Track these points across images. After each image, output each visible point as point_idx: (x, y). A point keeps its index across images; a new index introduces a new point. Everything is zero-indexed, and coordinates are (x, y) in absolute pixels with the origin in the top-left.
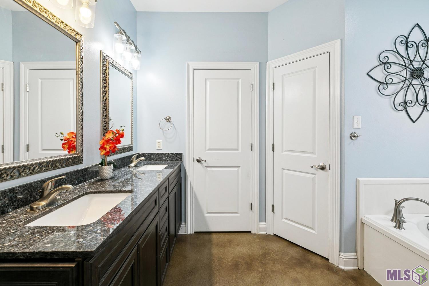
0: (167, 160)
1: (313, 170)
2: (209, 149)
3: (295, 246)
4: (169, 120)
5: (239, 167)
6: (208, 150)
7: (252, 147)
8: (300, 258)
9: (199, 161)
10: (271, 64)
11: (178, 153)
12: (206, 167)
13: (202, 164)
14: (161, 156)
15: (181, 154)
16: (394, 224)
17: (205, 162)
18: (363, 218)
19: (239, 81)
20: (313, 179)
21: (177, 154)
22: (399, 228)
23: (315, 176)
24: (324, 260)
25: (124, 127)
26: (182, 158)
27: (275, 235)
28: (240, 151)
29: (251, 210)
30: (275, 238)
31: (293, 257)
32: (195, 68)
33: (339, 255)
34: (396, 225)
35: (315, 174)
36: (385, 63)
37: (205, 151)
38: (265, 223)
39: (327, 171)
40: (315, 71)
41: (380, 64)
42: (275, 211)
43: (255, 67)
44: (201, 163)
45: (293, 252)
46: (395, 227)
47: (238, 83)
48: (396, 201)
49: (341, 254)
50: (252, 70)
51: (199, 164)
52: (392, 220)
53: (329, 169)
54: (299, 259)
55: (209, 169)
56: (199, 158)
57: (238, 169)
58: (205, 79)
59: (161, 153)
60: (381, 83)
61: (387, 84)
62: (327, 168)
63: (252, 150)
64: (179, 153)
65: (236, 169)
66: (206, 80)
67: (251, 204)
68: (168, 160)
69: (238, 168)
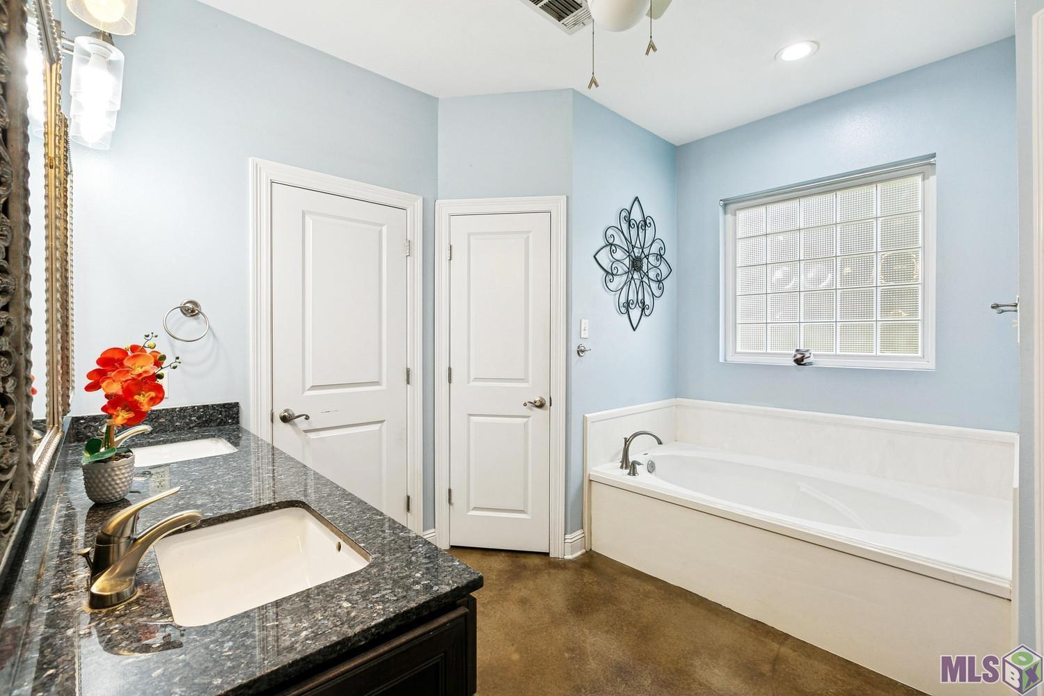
0: (190, 428)
1: (525, 411)
2: (314, 387)
3: (493, 553)
4: (191, 310)
5: (382, 422)
6: (308, 390)
7: (408, 375)
8: (511, 568)
9: (285, 419)
10: (444, 207)
11: (226, 404)
12: (306, 431)
13: (295, 425)
14: (168, 418)
15: (237, 405)
16: (628, 471)
17: (306, 419)
18: (591, 473)
19: (381, 230)
20: (526, 425)
21: (224, 405)
22: (634, 475)
23: (527, 421)
24: (543, 557)
25: (156, 336)
26: (238, 417)
27: (452, 547)
28: (383, 387)
29: (408, 509)
30: (456, 552)
31: (500, 571)
32: (275, 179)
33: (565, 539)
34: (630, 471)
35: (528, 417)
36: (611, 244)
37: (303, 393)
38: (433, 530)
39: (546, 409)
40: (528, 237)
41: (607, 245)
42: (453, 500)
43: (414, 206)
44: (292, 425)
45: (497, 563)
46: (629, 474)
47: (380, 232)
48: (626, 439)
49: (567, 536)
50: (408, 210)
51: (287, 427)
52: (622, 467)
53: (550, 406)
54: (511, 571)
55: (312, 436)
56: (286, 411)
57: (381, 427)
58: (303, 212)
59: (167, 410)
60: (607, 272)
61: (612, 274)
62: (548, 404)
63: (408, 383)
64: (229, 404)
65: (376, 427)
66: (303, 214)
67: (408, 498)
68: (191, 425)
69: (380, 425)
